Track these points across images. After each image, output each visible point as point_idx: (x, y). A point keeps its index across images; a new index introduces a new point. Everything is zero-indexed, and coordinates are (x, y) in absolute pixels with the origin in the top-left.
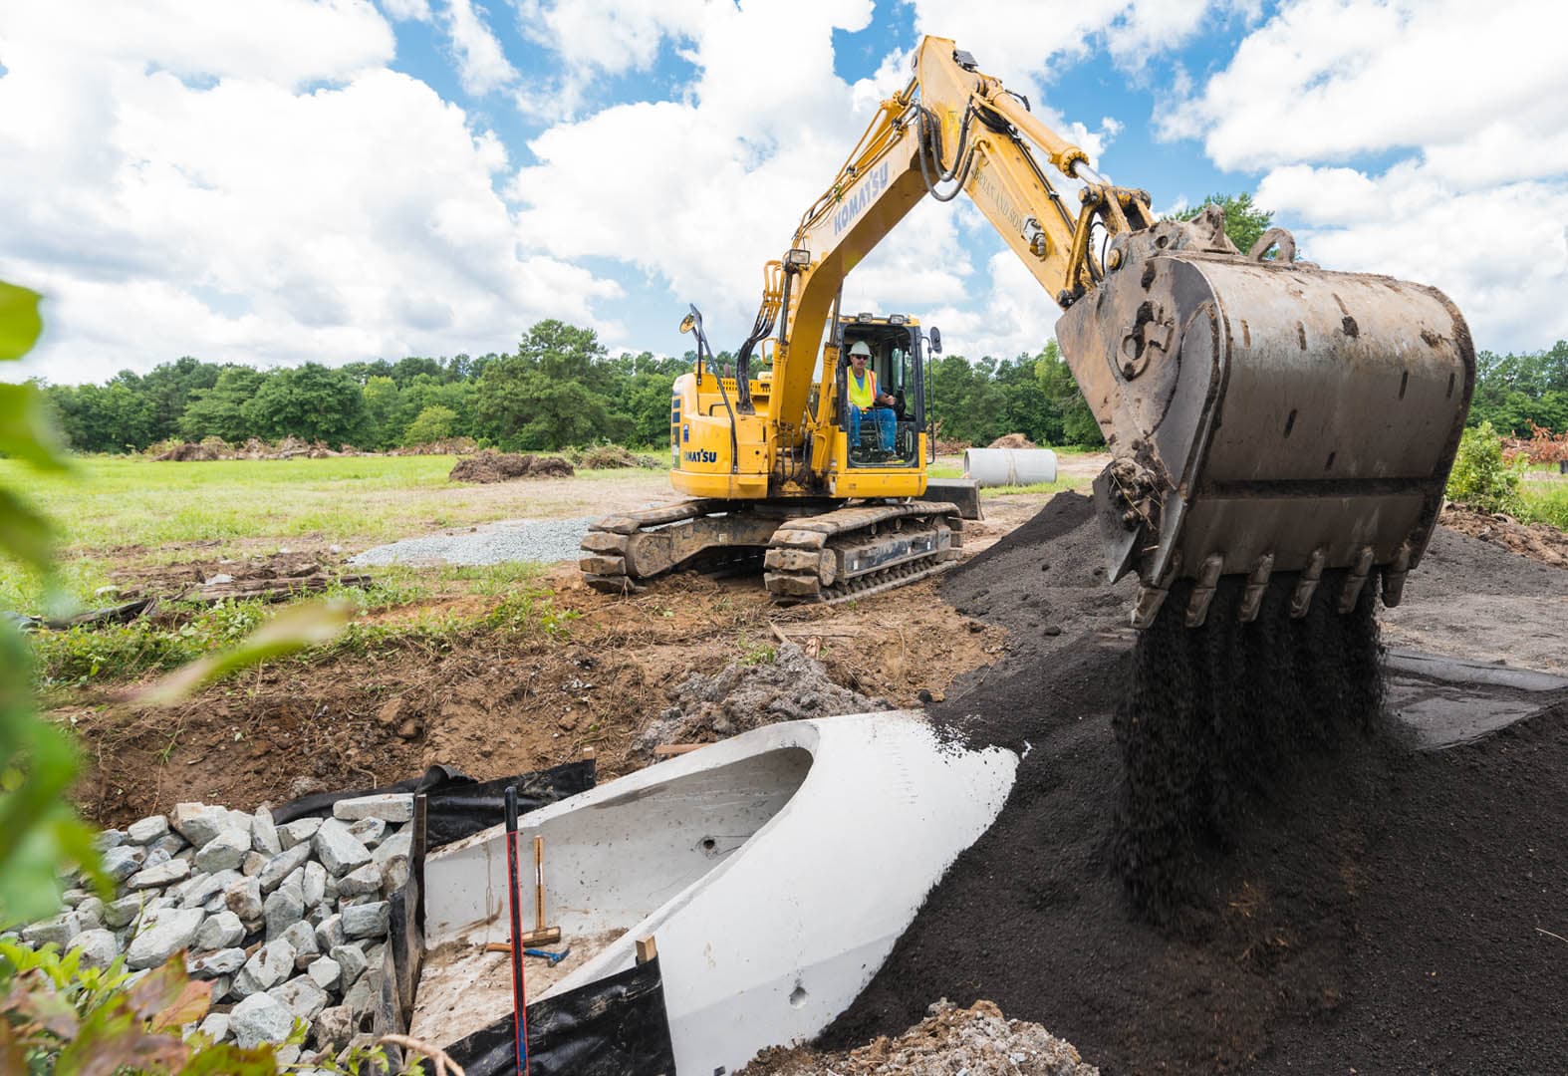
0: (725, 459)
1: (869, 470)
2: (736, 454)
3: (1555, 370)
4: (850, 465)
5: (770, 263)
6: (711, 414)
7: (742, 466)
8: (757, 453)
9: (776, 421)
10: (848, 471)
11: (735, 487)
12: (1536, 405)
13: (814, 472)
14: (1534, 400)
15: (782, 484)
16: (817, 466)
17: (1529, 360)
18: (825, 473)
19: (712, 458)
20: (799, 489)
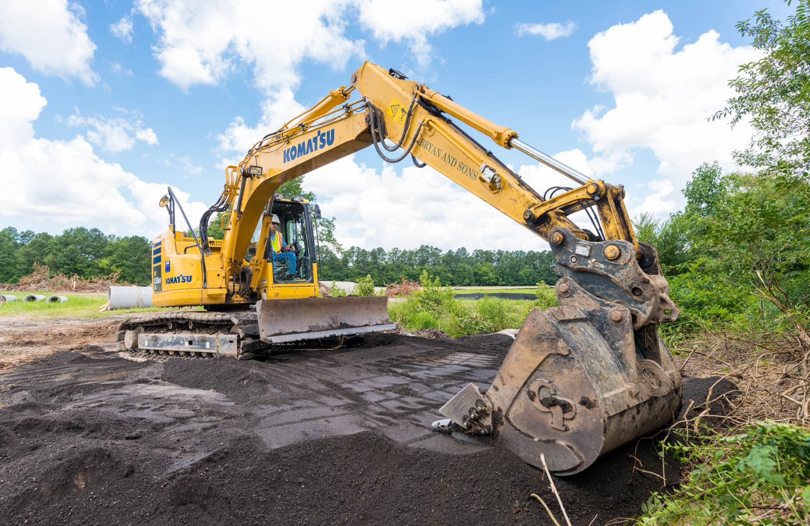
0: (198, 279)
1: (286, 285)
2: (205, 276)
3: (420, 257)
4: (275, 282)
5: (230, 167)
6: (185, 253)
7: (209, 283)
8: (218, 275)
9: (231, 259)
10: (274, 285)
11: (205, 296)
12: (413, 271)
13: (251, 289)
14: (413, 269)
15: (232, 296)
16: (254, 285)
17: (411, 252)
18: (258, 289)
19: (190, 279)
20: (242, 299)
